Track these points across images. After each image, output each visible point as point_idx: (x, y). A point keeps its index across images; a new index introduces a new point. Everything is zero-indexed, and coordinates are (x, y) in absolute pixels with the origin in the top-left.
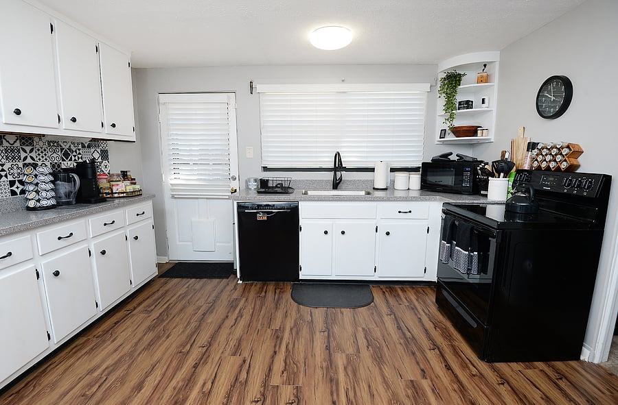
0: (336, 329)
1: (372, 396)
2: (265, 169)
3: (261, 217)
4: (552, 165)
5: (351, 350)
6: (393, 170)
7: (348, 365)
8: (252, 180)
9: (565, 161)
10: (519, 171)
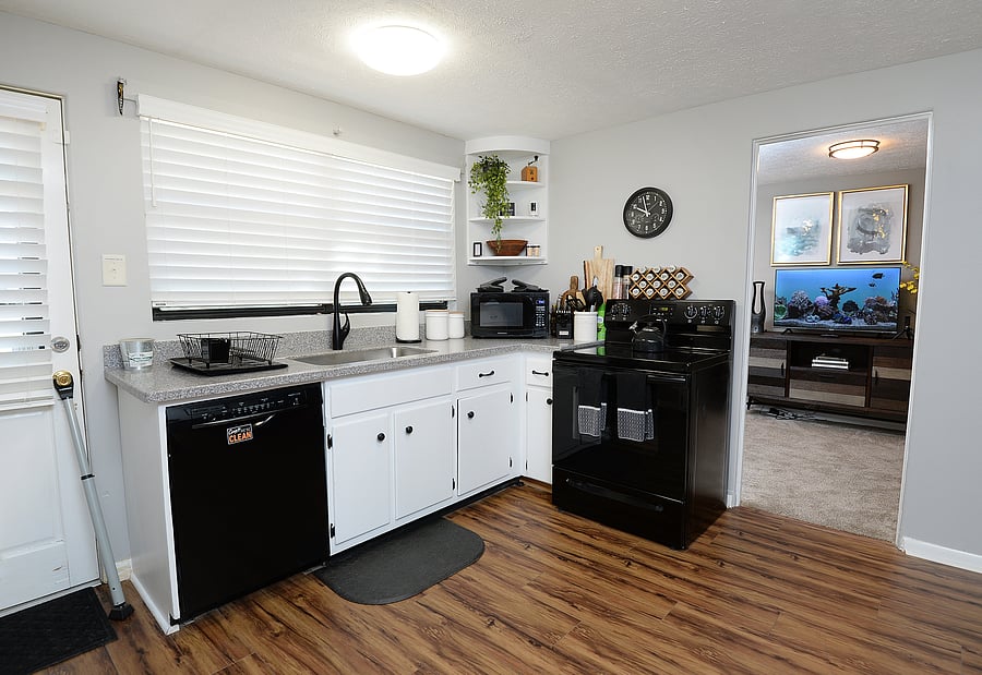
0: (502, 609)
1: (672, 662)
2: (158, 314)
3: (238, 435)
4: (663, 293)
5: (567, 626)
6: (423, 307)
7: (593, 647)
8: (138, 345)
9: (680, 287)
10: (611, 302)
